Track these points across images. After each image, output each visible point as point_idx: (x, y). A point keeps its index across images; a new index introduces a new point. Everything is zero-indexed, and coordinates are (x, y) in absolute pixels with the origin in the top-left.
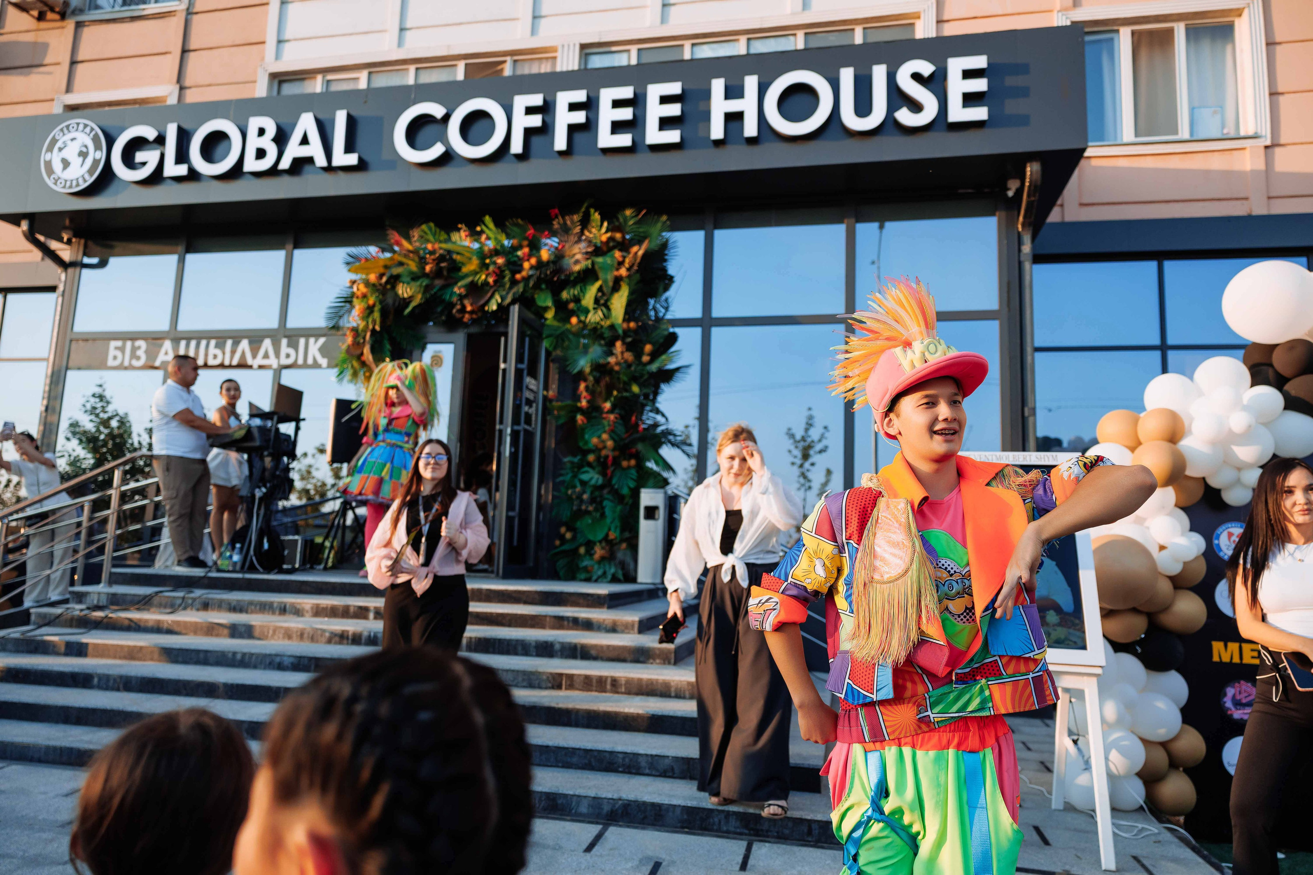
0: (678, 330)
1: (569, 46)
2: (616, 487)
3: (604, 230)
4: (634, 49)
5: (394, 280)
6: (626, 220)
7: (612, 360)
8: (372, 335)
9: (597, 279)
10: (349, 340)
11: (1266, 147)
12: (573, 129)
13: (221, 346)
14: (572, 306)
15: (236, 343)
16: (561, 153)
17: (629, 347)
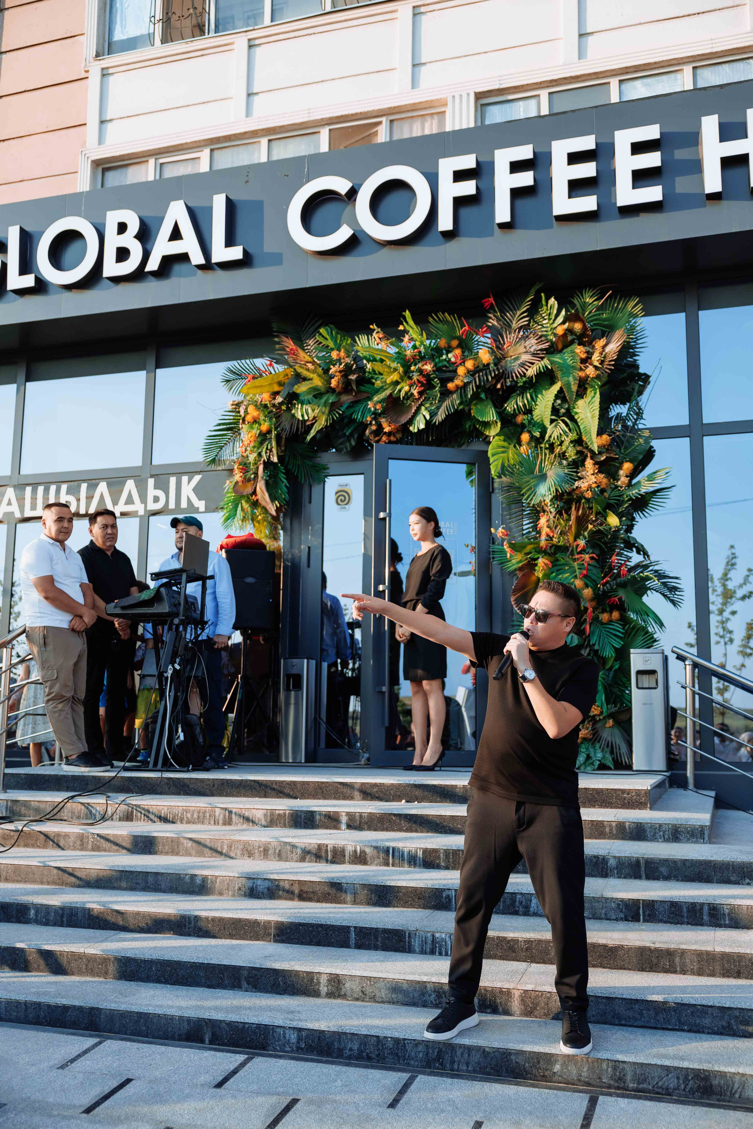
0: (654, 443)
1: (461, 96)
2: (596, 647)
3: (560, 319)
4: (544, 94)
5: (292, 398)
6: (584, 306)
7: (583, 485)
8: (265, 468)
9: (553, 382)
10: (238, 476)
12: (516, 193)
13: (74, 491)
14: (520, 419)
15: (93, 487)
16: (503, 226)
17: (603, 467)
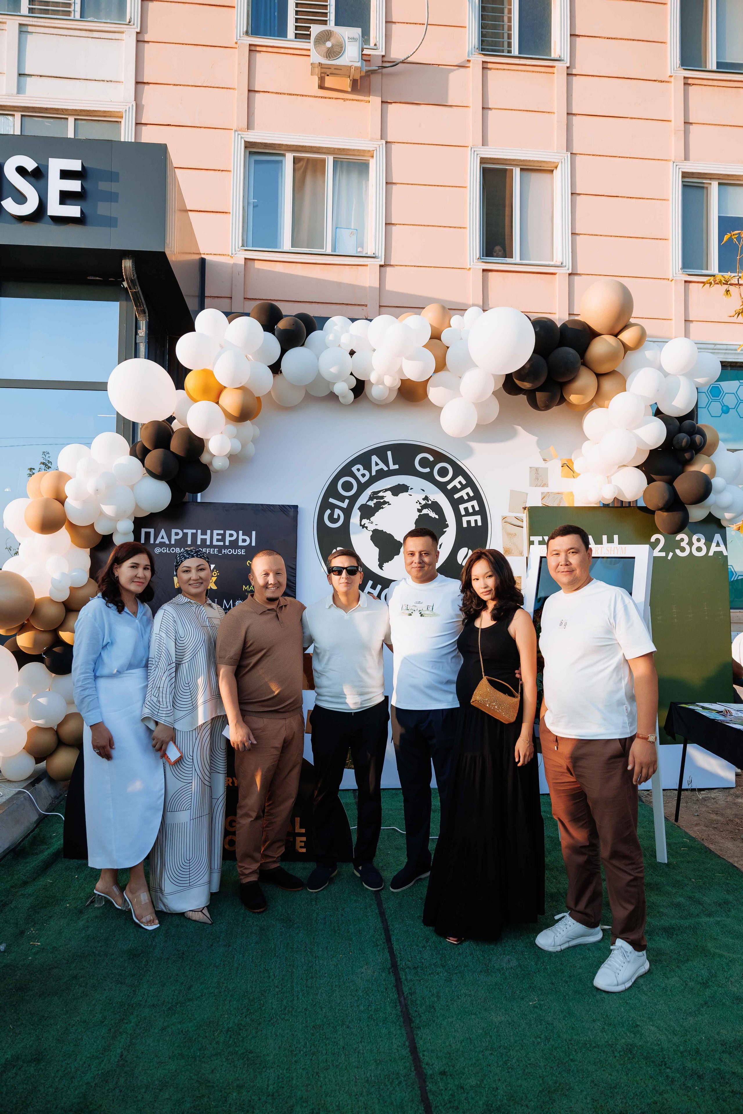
11: (381, 266)
